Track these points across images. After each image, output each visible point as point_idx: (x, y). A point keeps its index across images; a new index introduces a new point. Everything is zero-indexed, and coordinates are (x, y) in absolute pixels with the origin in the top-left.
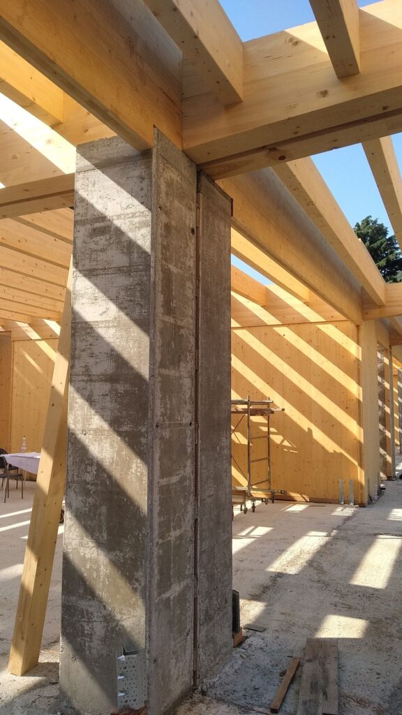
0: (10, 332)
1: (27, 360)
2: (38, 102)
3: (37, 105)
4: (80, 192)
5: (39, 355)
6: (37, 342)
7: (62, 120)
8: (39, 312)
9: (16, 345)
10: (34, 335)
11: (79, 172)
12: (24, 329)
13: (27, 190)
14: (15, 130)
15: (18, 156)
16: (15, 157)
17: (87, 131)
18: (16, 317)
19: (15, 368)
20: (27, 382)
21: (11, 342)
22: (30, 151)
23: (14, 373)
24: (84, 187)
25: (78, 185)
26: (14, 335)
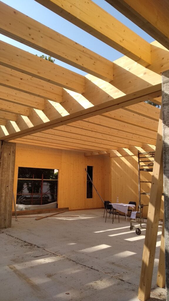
0: (110, 154)
1: (116, 164)
2: (142, 58)
3: (142, 59)
4: (165, 92)
5: (121, 163)
6: (120, 158)
7: (150, 64)
8: (122, 145)
9: (112, 159)
10: (119, 155)
11: (164, 83)
12: (115, 152)
13: (135, 95)
14: (130, 71)
15: (131, 81)
16: (130, 82)
17: (162, 66)
18: (112, 147)
19: (112, 168)
20: (117, 174)
21: (110, 158)
22: (137, 78)
23: (112, 171)
24: (167, 89)
25: (163, 89)
26: (111, 155)
